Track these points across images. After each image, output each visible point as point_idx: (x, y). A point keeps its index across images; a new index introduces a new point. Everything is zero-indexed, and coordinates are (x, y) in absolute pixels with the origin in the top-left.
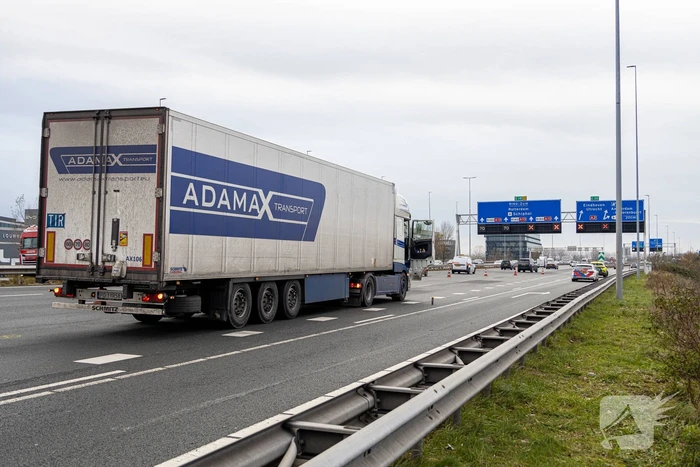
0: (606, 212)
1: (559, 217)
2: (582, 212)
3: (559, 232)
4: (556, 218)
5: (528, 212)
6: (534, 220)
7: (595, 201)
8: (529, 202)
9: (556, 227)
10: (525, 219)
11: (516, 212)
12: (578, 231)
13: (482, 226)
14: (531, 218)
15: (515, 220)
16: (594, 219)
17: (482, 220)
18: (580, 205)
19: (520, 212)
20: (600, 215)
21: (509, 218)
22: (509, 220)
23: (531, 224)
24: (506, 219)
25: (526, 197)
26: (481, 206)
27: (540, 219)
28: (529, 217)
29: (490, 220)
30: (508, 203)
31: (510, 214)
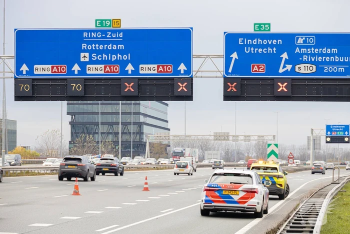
0: (285, 56)
1: (189, 65)
2: (235, 56)
3: (189, 97)
4: (182, 67)
5: (122, 52)
6: (136, 72)
7: (262, 35)
8: (126, 32)
9: (182, 87)
10: (117, 68)
11: (99, 52)
12: (228, 97)
13: (24, 81)
14: (130, 68)
15: (95, 70)
16: (258, 70)
17: (24, 68)
18: (232, 41)
19: (107, 52)
20: (273, 62)
21: (83, 65)
22: (83, 71)
23: (129, 80)
24: (76, 68)
25: (118, 21)
26: (23, 37)
27: (149, 70)
28: (123, 64)
29: (43, 70)
30: (80, 32)
31: (84, 57)
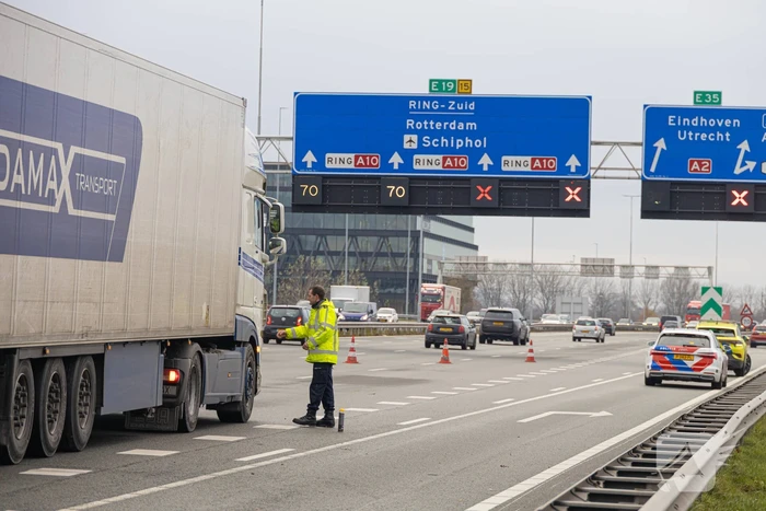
0: (744, 146)
1: (584, 158)
2: (661, 144)
3: (582, 210)
4: (573, 162)
5: (473, 135)
6: (496, 167)
7: (708, 108)
8: (480, 101)
9: (573, 194)
10: (465, 161)
11: (433, 134)
12: (647, 213)
13: (309, 180)
14: (486, 161)
15: (428, 164)
16: (700, 169)
17: (310, 158)
18: (657, 119)
19: (448, 133)
20: (724, 157)
21: (407, 155)
22: (407, 164)
23: (484, 182)
24: (396, 159)
25: (468, 83)
26: (309, 107)
27: (517, 164)
28: (475, 154)
29: (340, 162)
30: (403, 100)
31: (410, 141)
